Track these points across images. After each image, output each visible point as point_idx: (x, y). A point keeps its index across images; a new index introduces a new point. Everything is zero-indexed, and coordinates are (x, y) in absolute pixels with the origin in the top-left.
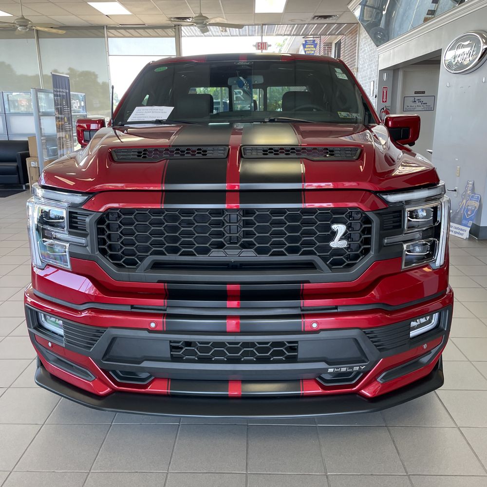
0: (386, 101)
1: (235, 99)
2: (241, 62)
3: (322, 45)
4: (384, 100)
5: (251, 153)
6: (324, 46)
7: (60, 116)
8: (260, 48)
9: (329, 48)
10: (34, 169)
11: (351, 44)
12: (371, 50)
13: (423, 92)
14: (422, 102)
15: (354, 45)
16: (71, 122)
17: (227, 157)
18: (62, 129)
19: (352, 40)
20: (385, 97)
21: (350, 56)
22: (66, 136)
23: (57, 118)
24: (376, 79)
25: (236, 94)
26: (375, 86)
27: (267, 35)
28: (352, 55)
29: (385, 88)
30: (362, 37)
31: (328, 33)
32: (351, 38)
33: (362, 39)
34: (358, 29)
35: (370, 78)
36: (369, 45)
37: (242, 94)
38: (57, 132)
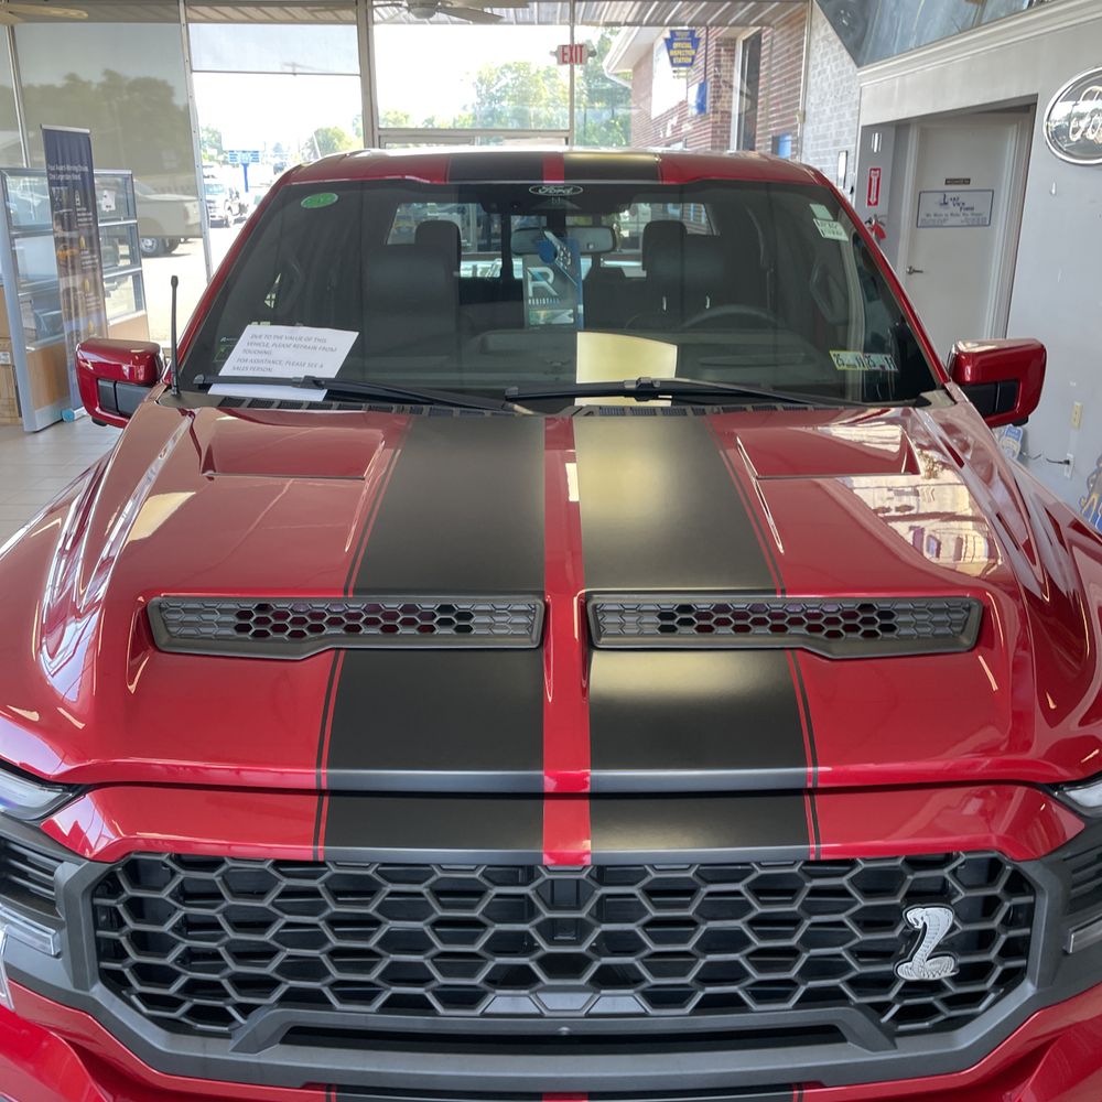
0: (876, 203)
1: (531, 294)
2: (549, 185)
3: (712, 45)
4: (873, 200)
5: (622, 625)
6: (717, 45)
7: (67, 234)
8: (567, 58)
9: (730, 50)
10: (3, 369)
11: (788, 50)
12: (840, 73)
13: (967, 181)
14: (962, 206)
15: (796, 55)
16: (96, 248)
17: (541, 644)
18: (73, 267)
19: (790, 42)
20: (873, 193)
21: (785, 80)
22: (83, 284)
23: (59, 241)
24: (853, 146)
25: (534, 279)
26: (851, 164)
27: (583, 23)
28: (789, 78)
29: (875, 170)
30: (816, 37)
31: (730, 23)
32: (790, 35)
33: (818, 41)
34: (808, 15)
35: (836, 143)
36: (835, 59)
37: (551, 279)
38: (60, 276)
